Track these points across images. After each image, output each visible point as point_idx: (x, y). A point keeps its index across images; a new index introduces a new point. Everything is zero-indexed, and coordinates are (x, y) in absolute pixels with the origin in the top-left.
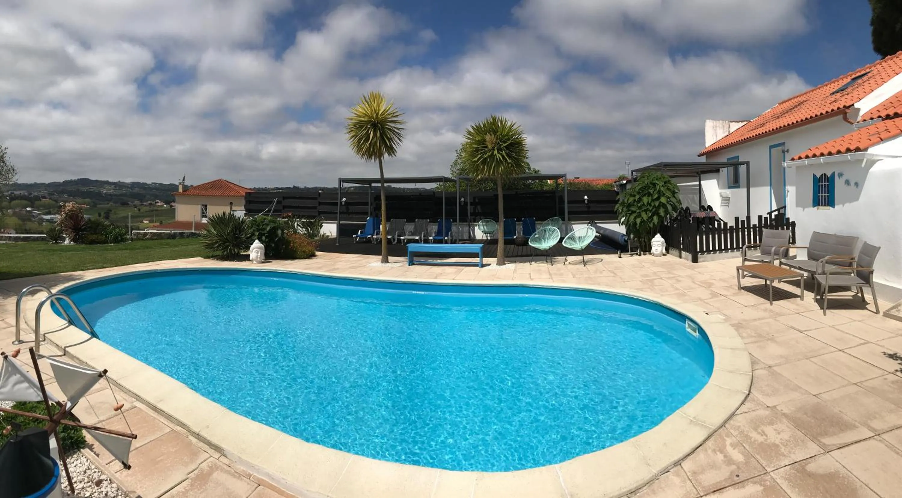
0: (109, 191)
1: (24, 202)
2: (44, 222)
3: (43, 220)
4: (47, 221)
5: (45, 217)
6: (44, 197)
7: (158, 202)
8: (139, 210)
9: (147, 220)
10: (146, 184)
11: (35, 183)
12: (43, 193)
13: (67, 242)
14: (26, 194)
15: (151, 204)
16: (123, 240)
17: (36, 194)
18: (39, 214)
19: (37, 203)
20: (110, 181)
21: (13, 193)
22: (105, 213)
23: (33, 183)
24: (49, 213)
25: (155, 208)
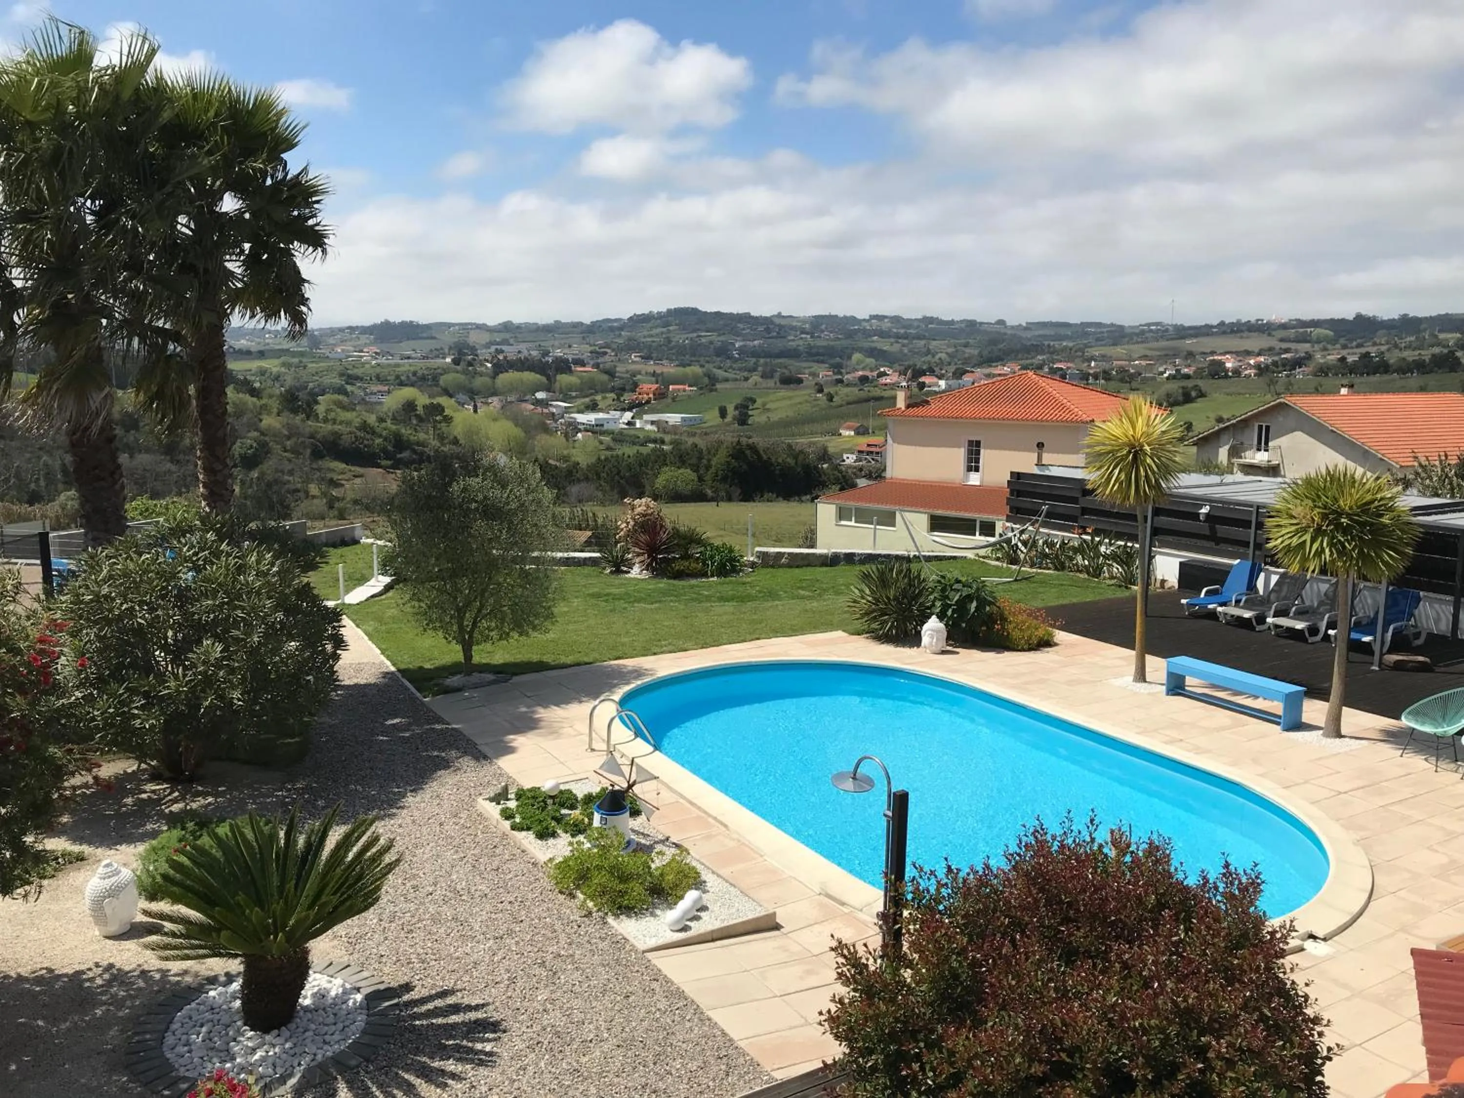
0: (751, 344)
1: (530, 377)
2: (580, 431)
3: (574, 427)
4: (586, 430)
5: (582, 418)
6: (581, 363)
7: (884, 374)
8: (830, 398)
9: (849, 428)
10: (853, 320)
11: (557, 322)
12: (578, 349)
13: (636, 572)
14: (534, 353)
15: (864, 380)
16: (735, 571)
17: (559, 353)
18: (567, 410)
19: (563, 379)
20: (754, 313)
21: (502, 351)
22: (736, 408)
23: (550, 321)
24: (593, 407)
25: (877, 392)
